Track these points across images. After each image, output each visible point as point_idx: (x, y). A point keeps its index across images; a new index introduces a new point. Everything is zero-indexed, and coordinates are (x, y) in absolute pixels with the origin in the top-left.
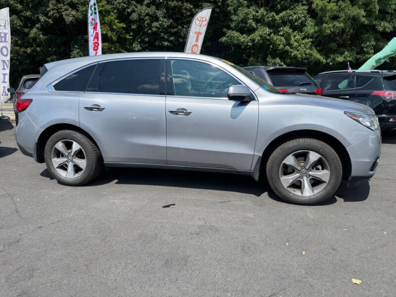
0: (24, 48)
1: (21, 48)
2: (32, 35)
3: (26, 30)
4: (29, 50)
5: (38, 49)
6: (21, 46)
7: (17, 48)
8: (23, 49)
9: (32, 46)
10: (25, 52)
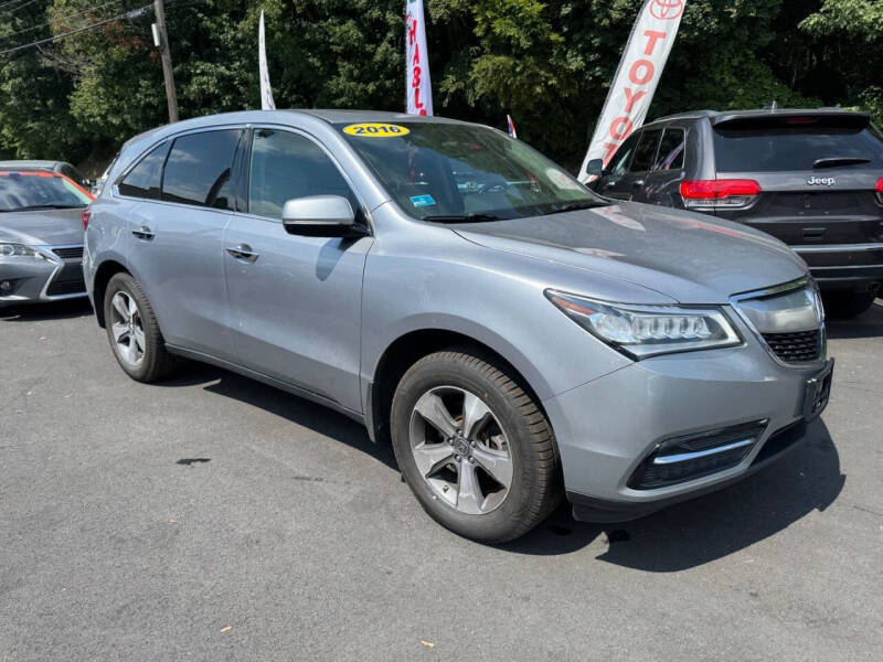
0: (364, 83)
1: (358, 83)
2: (378, 58)
3: (369, 48)
4: (371, 87)
5: (388, 83)
6: (358, 80)
7: (352, 84)
8: (361, 86)
9: (377, 79)
10: (366, 91)
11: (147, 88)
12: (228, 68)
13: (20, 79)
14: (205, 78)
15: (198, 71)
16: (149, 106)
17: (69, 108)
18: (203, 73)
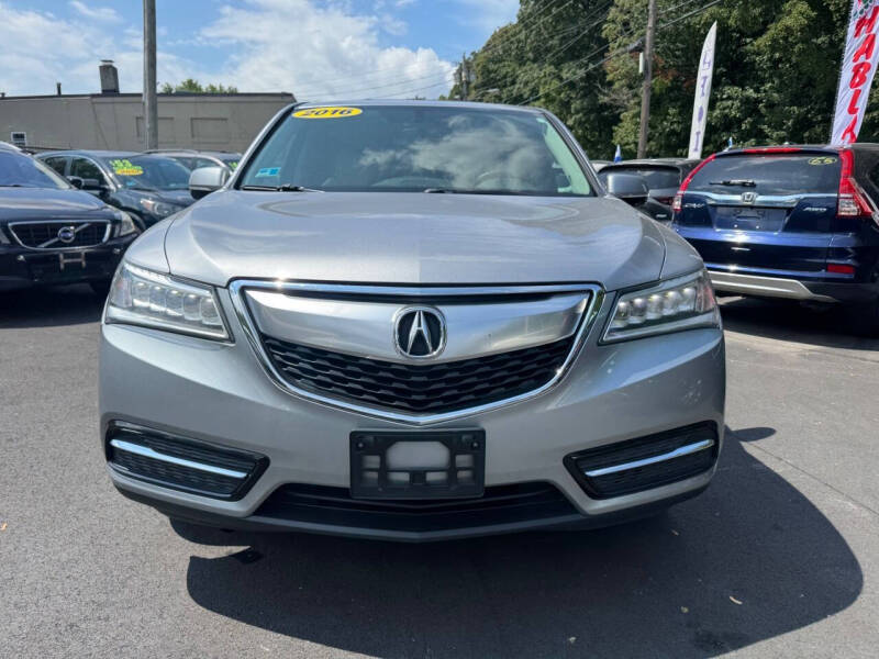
11: (674, 116)
12: (757, 90)
13: (581, 115)
14: (730, 103)
15: (725, 96)
16: (673, 132)
17: (612, 138)
18: (729, 98)
